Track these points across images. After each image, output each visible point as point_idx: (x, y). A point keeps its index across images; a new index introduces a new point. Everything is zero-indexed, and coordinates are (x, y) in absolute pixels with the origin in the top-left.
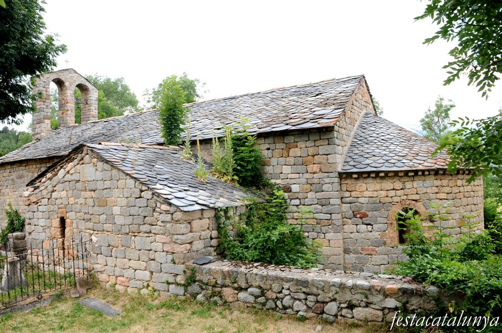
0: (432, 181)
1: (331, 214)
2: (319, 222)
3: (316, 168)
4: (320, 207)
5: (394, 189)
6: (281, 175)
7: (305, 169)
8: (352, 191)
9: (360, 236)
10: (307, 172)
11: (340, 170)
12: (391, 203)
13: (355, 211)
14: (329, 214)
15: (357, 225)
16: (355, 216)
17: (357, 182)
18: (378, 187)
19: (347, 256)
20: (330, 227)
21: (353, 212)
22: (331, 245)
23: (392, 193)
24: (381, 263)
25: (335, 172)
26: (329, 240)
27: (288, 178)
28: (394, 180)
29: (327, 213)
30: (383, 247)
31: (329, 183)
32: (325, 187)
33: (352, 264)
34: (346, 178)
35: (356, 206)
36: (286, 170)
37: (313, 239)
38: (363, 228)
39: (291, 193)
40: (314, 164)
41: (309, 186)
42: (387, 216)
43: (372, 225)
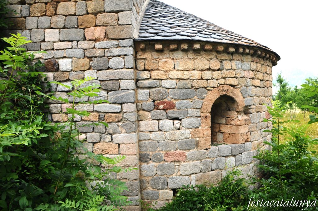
0: (249, 63)
1: (121, 104)
2: (102, 117)
3: (98, 32)
4: (104, 93)
5: (209, 69)
6: (42, 44)
7: (82, 33)
8: (152, 70)
9: (164, 136)
10: (85, 39)
11: (136, 37)
12: (205, 88)
13: (157, 100)
14: (119, 104)
15: (159, 120)
16: (156, 107)
17: (161, 57)
18: (190, 65)
19: (144, 165)
20: (120, 124)
21: (154, 101)
22: (122, 152)
23: (208, 74)
24: (192, 172)
25: (130, 38)
26: (119, 145)
27: (53, 49)
28: (211, 57)
29: (115, 103)
30: (195, 150)
31: (120, 56)
32: (112, 62)
33: (152, 176)
34: (144, 50)
35: (159, 92)
36: (51, 35)
37: (94, 144)
38: (168, 123)
39: (58, 73)
40: (96, 26)
41: (88, 60)
42: (200, 107)
43: (180, 120)
